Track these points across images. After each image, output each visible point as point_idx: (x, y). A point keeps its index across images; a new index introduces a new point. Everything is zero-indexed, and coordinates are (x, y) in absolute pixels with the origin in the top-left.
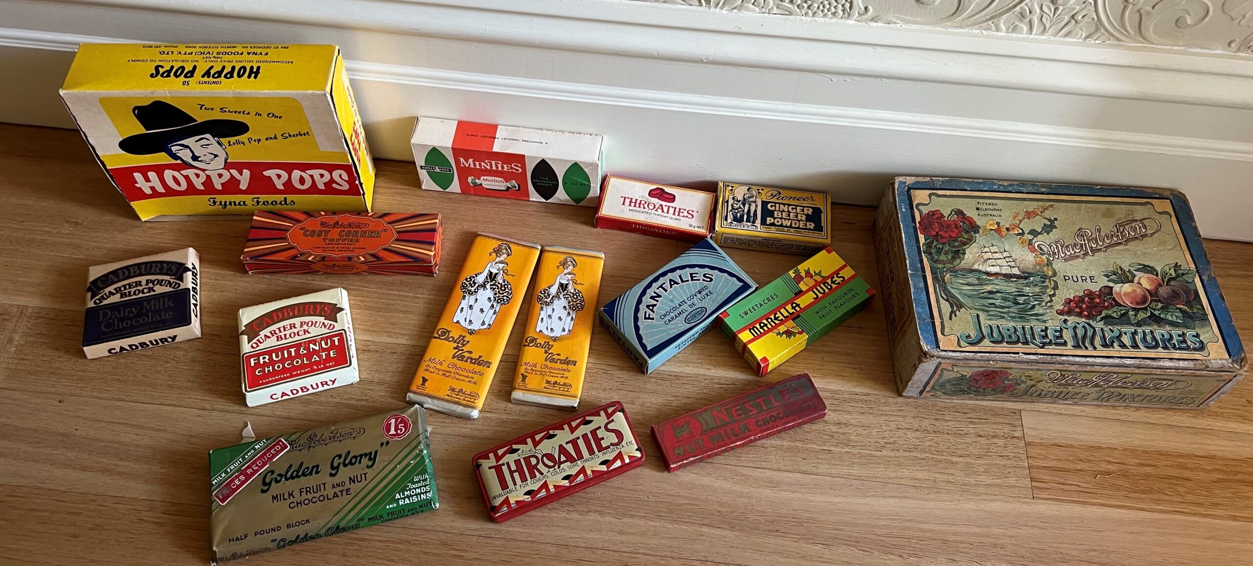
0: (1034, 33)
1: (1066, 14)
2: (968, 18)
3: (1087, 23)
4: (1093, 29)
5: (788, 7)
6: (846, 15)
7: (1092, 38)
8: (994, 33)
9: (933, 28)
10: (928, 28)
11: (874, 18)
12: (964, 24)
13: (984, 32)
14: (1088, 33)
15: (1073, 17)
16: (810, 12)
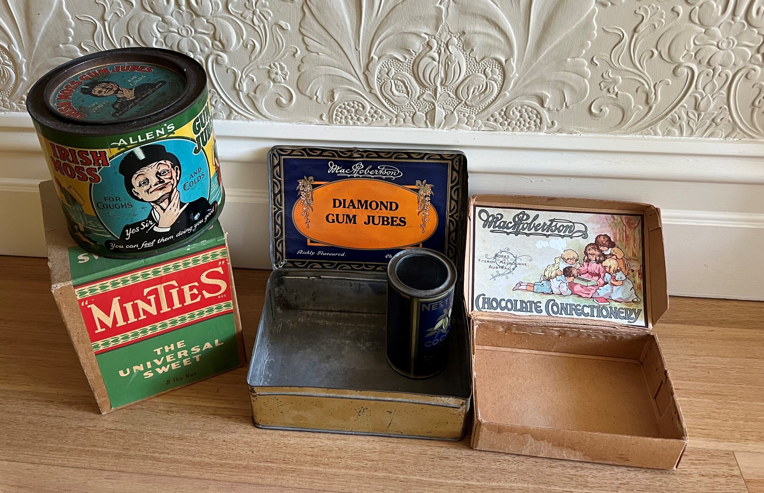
0: (684, 135)
1: (708, 119)
2: (631, 126)
3: (724, 124)
4: (730, 130)
5: (493, 125)
6: (538, 129)
7: (731, 137)
8: (653, 137)
9: (605, 135)
10: (601, 135)
11: (559, 130)
12: (629, 131)
13: (645, 136)
14: (727, 134)
15: (713, 120)
16: (510, 128)
